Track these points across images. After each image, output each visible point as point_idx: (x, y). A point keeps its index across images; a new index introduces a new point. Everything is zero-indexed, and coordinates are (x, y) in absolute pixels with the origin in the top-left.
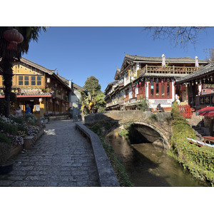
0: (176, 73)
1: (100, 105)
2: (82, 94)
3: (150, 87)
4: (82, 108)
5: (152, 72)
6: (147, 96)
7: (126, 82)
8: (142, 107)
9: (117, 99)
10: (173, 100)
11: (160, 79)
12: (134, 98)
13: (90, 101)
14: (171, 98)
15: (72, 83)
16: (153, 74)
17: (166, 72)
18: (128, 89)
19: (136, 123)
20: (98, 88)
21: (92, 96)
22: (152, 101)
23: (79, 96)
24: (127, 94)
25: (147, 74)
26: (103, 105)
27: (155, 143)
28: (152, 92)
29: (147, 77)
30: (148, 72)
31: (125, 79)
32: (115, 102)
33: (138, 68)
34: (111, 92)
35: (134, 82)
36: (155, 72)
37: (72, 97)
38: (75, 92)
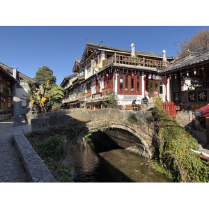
0: (146, 66)
1: (56, 100)
2: (30, 85)
3: (118, 81)
4: (31, 105)
5: (121, 63)
6: (116, 91)
7: (87, 74)
8: (110, 103)
9: (75, 94)
10: (143, 96)
11: (131, 71)
12: (98, 93)
13: (41, 96)
14: (141, 94)
15: (18, 73)
16: (122, 65)
17: (137, 64)
18: (90, 83)
19: (113, 126)
20: (53, 81)
21: (45, 89)
22: (121, 97)
23: (26, 89)
24: (89, 89)
25: (116, 64)
26: (59, 100)
27: (128, 148)
28: (121, 86)
29: (117, 68)
30: (118, 62)
31: (86, 71)
32: (73, 98)
33: (103, 58)
34: (68, 86)
35: (99, 74)
36: (124, 63)
37: (18, 90)
38: (21, 84)
